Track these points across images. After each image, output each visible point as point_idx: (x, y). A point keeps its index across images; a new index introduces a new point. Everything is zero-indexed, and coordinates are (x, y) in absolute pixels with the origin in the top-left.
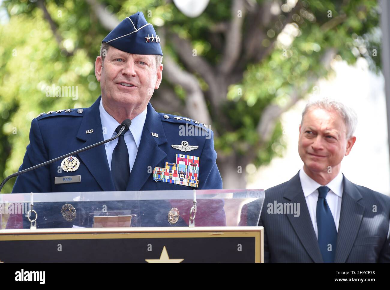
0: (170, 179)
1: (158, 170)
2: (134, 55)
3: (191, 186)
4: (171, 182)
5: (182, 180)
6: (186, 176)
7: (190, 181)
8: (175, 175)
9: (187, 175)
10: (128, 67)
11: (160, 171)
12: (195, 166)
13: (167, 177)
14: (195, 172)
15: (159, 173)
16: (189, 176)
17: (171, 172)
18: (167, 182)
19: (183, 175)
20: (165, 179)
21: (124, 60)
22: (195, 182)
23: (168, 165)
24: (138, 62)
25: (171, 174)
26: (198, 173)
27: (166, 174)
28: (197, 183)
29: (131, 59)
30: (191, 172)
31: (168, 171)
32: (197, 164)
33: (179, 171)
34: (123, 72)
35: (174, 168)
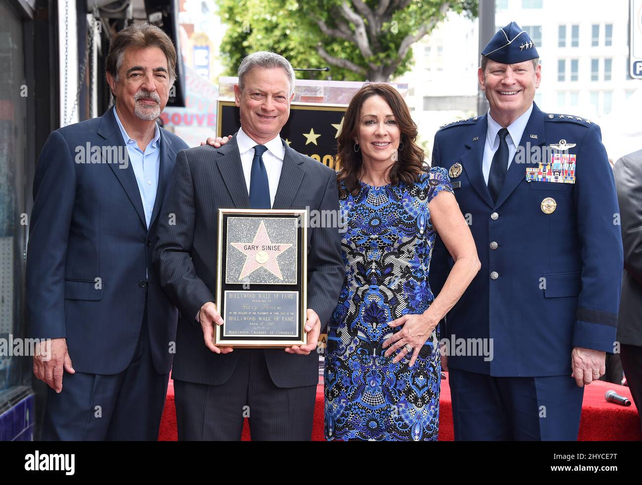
0: (544, 178)
1: (531, 171)
2: (512, 65)
3: (567, 182)
4: (544, 180)
5: (556, 178)
6: (561, 174)
7: (566, 178)
8: (549, 174)
9: (563, 173)
10: (506, 77)
11: (533, 171)
12: (571, 163)
13: (540, 177)
14: (572, 169)
15: (532, 174)
16: (565, 174)
17: (545, 171)
18: (540, 181)
19: (558, 173)
20: (538, 179)
21: (504, 71)
22: (572, 178)
23: (542, 165)
24: (517, 70)
25: (544, 173)
26: (574, 169)
27: (540, 173)
28: (574, 179)
29: (510, 69)
30: (567, 169)
31: (542, 171)
32: (574, 162)
33: (553, 170)
34: (503, 82)
35: (548, 168)
